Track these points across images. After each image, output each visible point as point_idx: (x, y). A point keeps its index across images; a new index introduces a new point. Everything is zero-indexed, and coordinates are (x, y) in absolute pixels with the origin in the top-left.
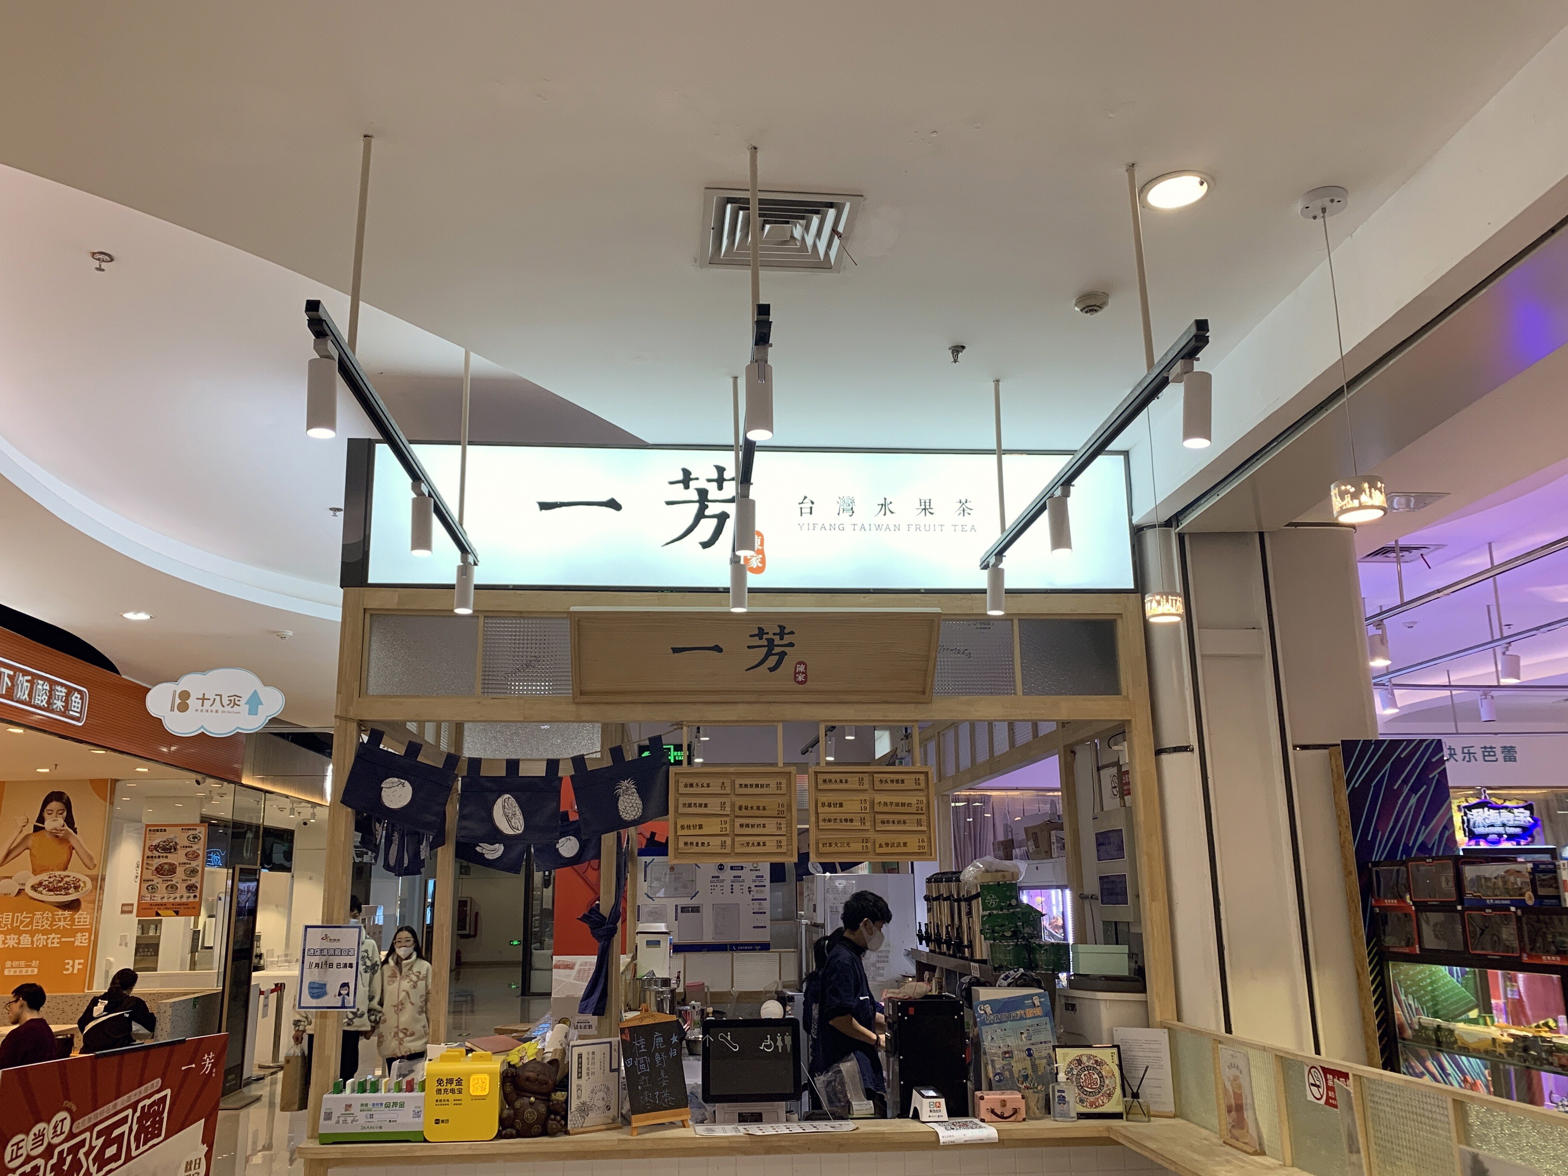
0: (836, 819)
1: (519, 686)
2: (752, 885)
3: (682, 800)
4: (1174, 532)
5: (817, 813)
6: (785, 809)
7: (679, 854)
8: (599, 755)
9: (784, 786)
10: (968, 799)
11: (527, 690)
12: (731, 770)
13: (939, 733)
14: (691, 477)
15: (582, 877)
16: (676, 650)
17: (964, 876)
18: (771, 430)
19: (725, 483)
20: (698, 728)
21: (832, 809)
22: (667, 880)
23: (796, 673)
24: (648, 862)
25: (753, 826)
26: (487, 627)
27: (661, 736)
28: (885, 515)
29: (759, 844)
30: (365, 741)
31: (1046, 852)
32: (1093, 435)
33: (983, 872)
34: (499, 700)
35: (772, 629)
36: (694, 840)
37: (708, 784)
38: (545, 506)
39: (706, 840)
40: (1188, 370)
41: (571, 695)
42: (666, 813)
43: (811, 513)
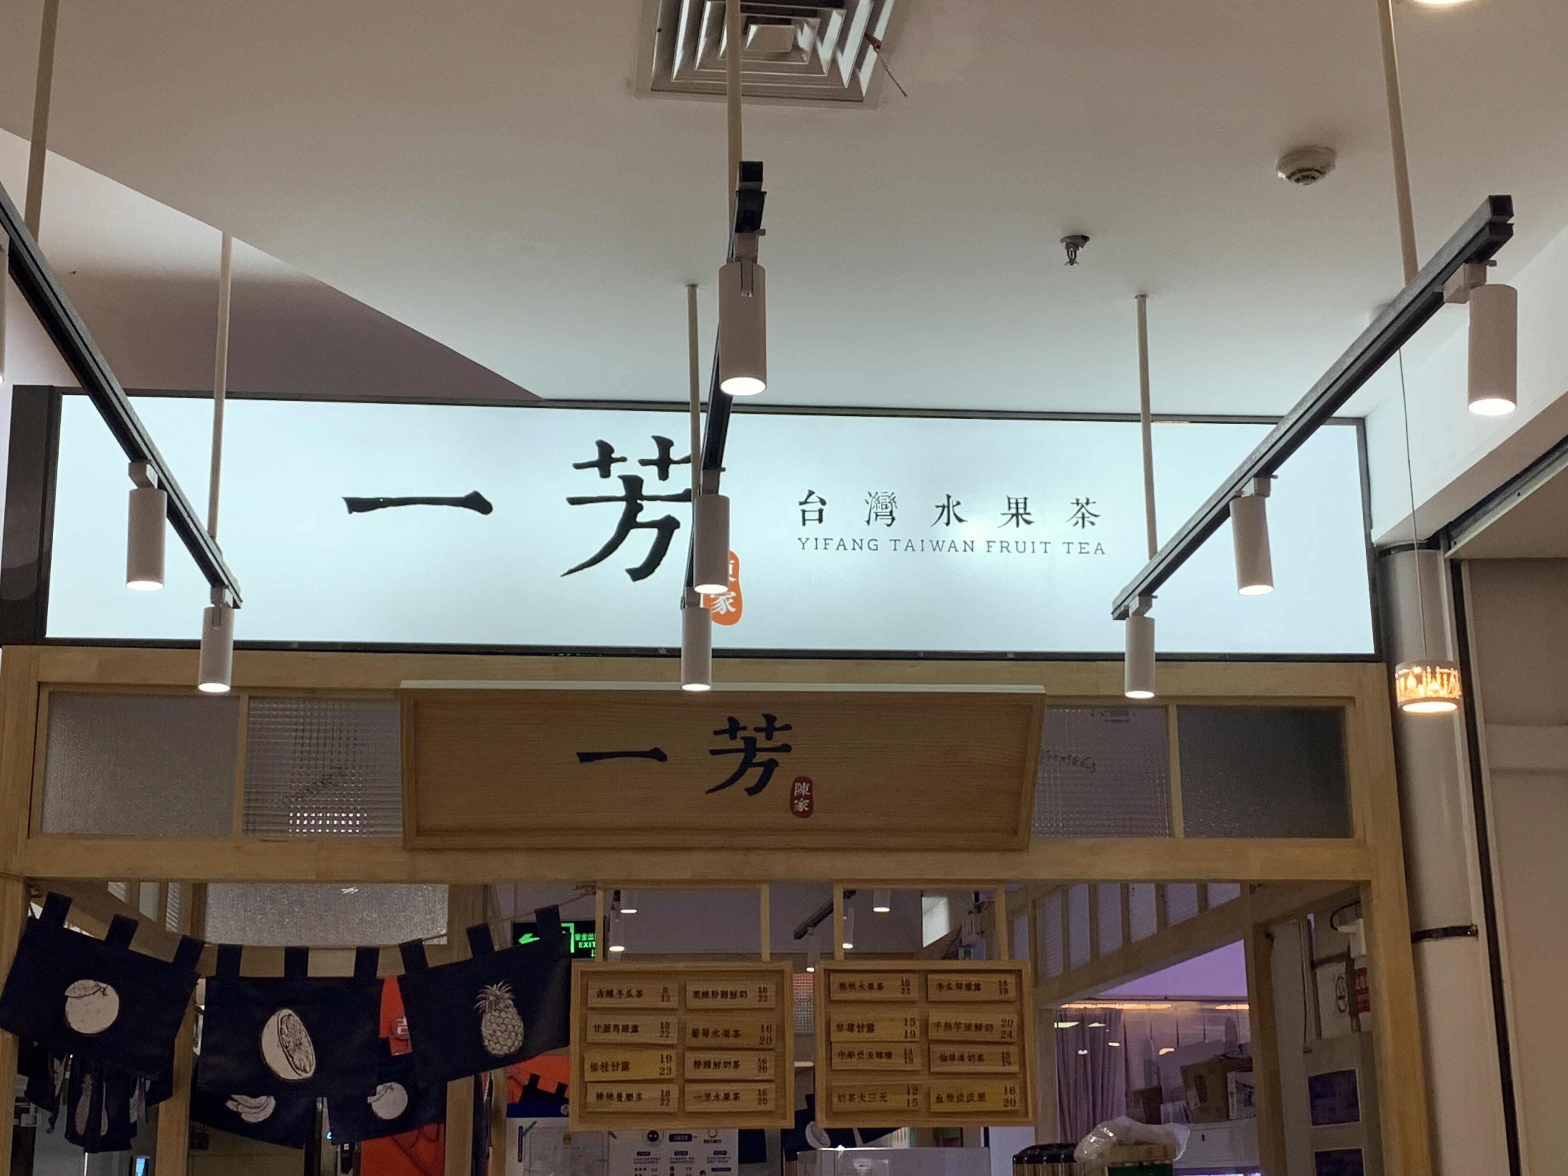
0: (862, 1053)
1: (309, 818)
2: (707, 1168)
3: (595, 1020)
4: (1442, 557)
5: (829, 1043)
6: (774, 1034)
7: (586, 1114)
8: (444, 941)
9: (771, 994)
10: (1083, 1018)
11: (324, 826)
12: (681, 966)
13: (1034, 901)
14: (614, 456)
15: (407, 1154)
16: (585, 757)
17: (1082, 1151)
18: (763, 379)
19: (672, 468)
20: (617, 893)
21: (855, 1035)
22: (558, 1159)
23: (793, 798)
24: (525, 1127)
25: (717, 1065)
26: (254, 717)
27: (557, 906)
28: (948, 524)
29: (727, 1097)
30: (38, 916)
31: (1218, 1109)
32: (1311, 391)
33: (1114, 1145)
34: (274, 844)
35: (752, 721)
36: (615, 1090)
37: (638, 992)
38: (357, 505)
39: (634, 1090)
40: (1477, 281)
41: (401, 835)
42: (565, 1041)
43: (820, 520)
